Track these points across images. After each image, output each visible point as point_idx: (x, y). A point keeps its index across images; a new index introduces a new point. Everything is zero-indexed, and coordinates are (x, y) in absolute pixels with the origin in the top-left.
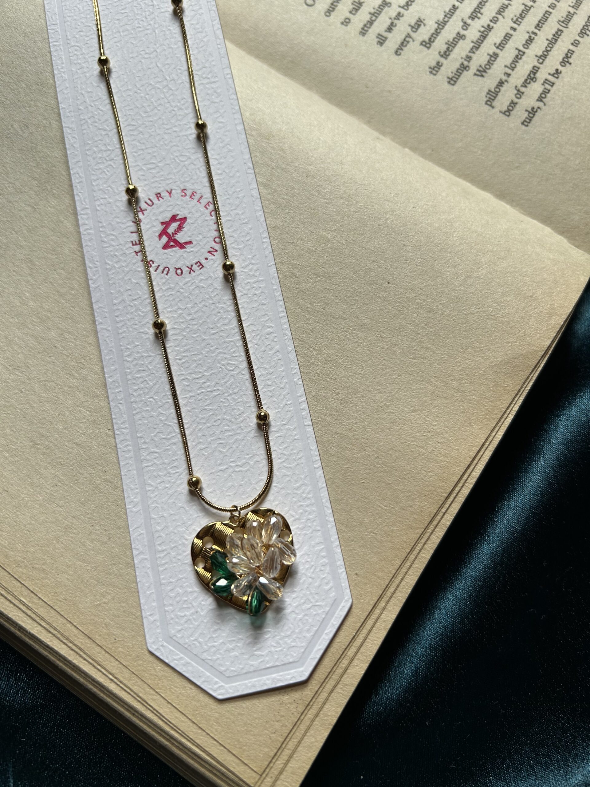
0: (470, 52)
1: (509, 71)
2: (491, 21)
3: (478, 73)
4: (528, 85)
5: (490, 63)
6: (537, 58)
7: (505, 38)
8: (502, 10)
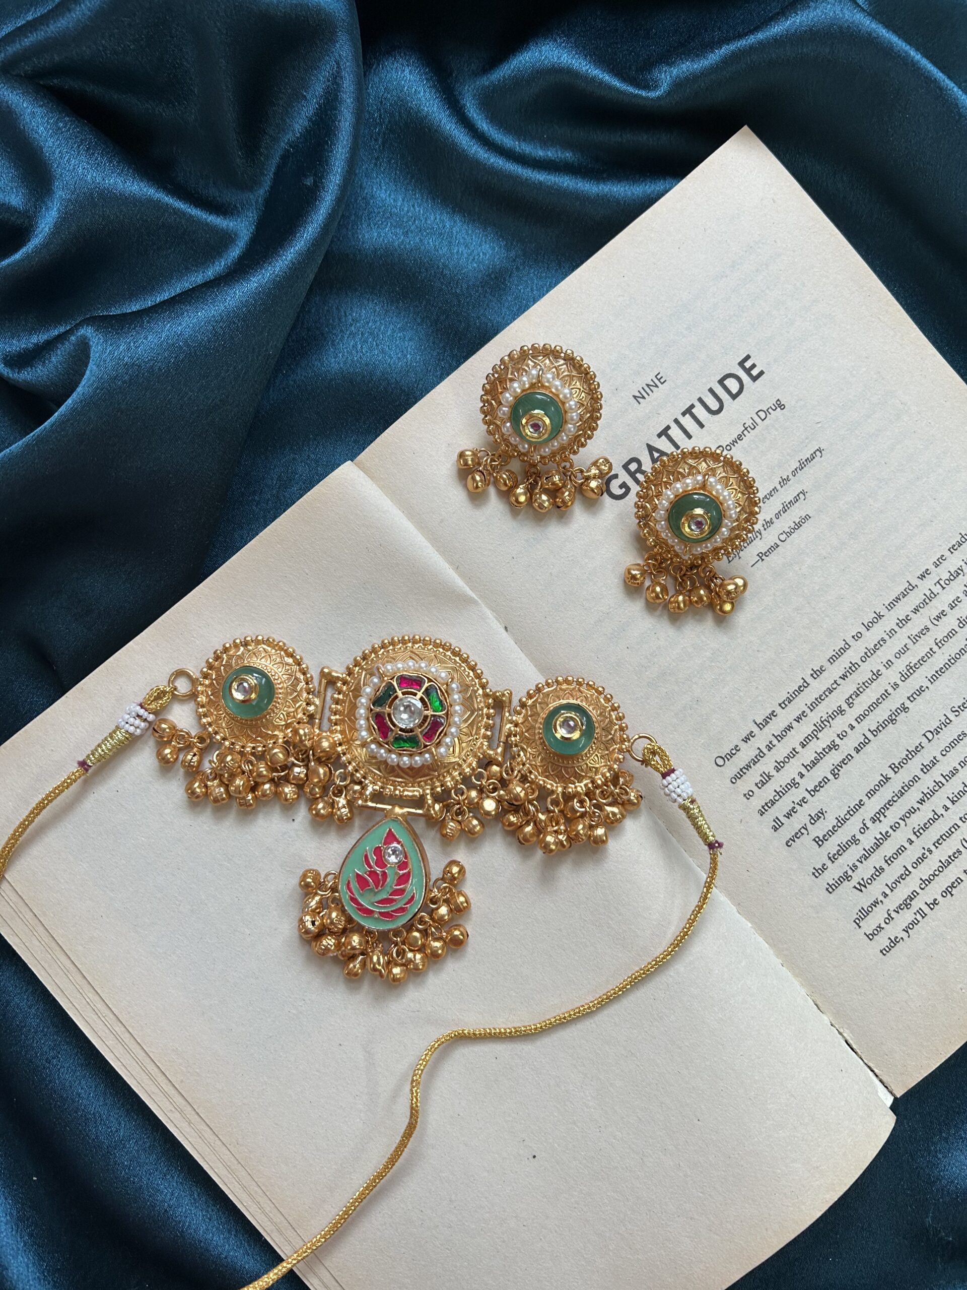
0: (858, 860)
1: (888, 891)
2: (891, 827)
3: (858, 886)
4: (900, 911)
5: (872, 878)
6: (921, 882)
7: (897, 851)
8: (908, 815)
